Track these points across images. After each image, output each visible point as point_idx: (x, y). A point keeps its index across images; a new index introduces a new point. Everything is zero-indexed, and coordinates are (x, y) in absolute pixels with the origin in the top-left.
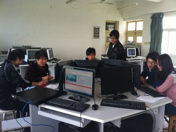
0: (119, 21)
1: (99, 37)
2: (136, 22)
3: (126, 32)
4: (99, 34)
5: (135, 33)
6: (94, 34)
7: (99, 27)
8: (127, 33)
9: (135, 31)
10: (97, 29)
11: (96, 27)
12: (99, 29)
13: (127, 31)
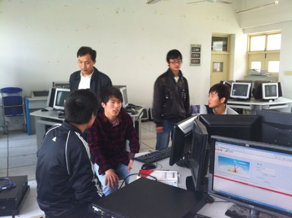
0: (234, 35)
1: (199, 63)
2: (266, 35)
3: (247, 52)
4: (199, 57)
5: (266, 54)
6: (192, 57)
7: (200, 45)
8: (249, 55)
9: (265, 51)
10: (197, 50)
11: (194, 45)
12: (200, 48)
13: (250, 51)
